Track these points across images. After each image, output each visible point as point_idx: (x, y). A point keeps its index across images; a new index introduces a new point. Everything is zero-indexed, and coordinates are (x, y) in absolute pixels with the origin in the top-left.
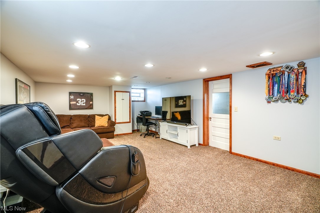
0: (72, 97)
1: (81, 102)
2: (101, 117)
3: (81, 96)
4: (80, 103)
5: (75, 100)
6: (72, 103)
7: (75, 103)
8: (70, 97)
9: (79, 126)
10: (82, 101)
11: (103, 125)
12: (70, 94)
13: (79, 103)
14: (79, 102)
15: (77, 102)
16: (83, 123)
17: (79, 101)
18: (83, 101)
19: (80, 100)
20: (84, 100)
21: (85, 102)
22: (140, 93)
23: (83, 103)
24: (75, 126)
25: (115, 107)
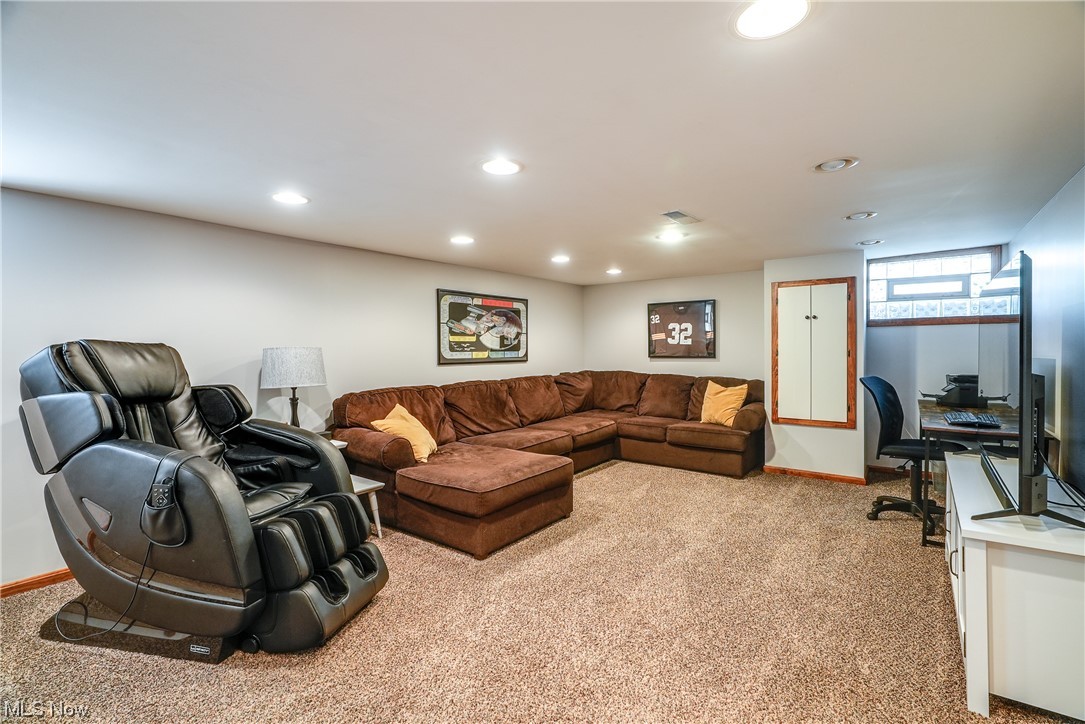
0: (656, 319)
1: (681, 333)
2: (723, 388)
3: (680, 312)
4: (677, 337)
5: (662, 327)
6: (655, 337)
7: (662, 336)
8: (650, 320)
9: (657, 413)
10: (681, 331)
11: (719, 420)
12: (653, 308)
13: (673, 338)
14: (673, 333)
15: (669, 334)
16: (668, 403)
17: (674, 329)
18: (686, 330)
19: (677, 326)
20: (689, 326)
21: (690, 332)
22: (968, 276)
23: (686, 338)
24: (646, 411)
25: (775, 353)
